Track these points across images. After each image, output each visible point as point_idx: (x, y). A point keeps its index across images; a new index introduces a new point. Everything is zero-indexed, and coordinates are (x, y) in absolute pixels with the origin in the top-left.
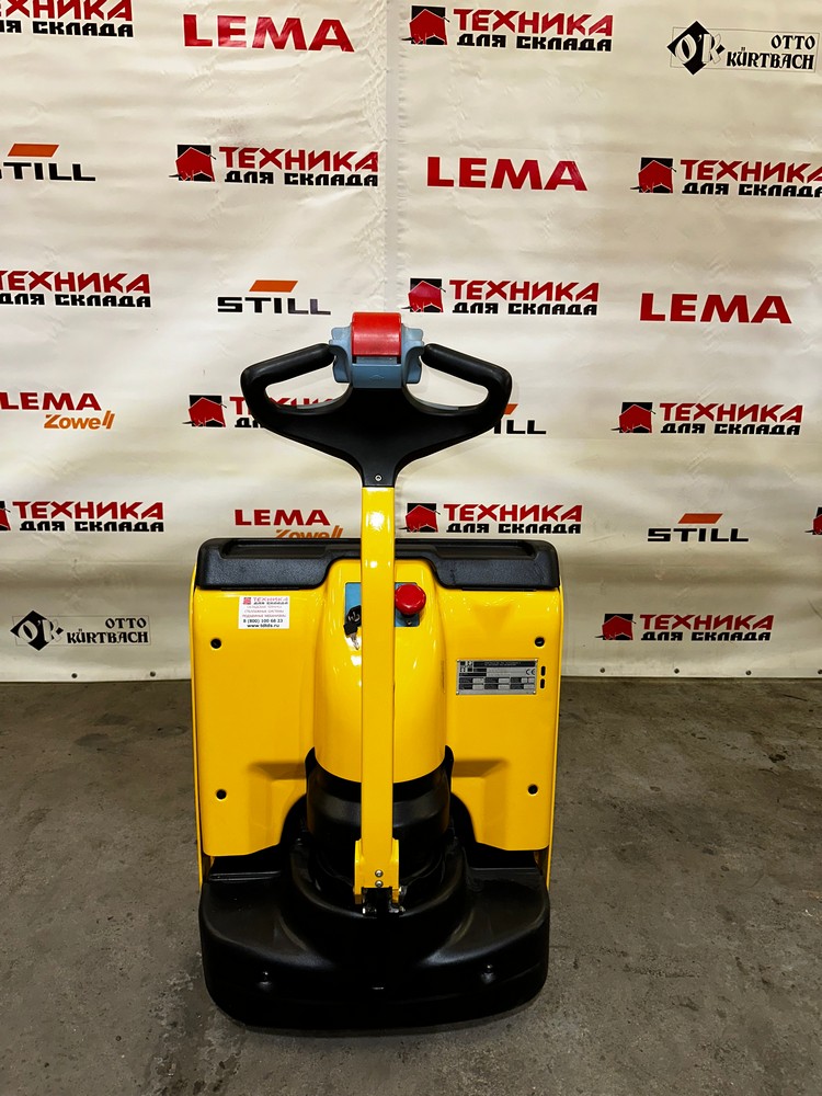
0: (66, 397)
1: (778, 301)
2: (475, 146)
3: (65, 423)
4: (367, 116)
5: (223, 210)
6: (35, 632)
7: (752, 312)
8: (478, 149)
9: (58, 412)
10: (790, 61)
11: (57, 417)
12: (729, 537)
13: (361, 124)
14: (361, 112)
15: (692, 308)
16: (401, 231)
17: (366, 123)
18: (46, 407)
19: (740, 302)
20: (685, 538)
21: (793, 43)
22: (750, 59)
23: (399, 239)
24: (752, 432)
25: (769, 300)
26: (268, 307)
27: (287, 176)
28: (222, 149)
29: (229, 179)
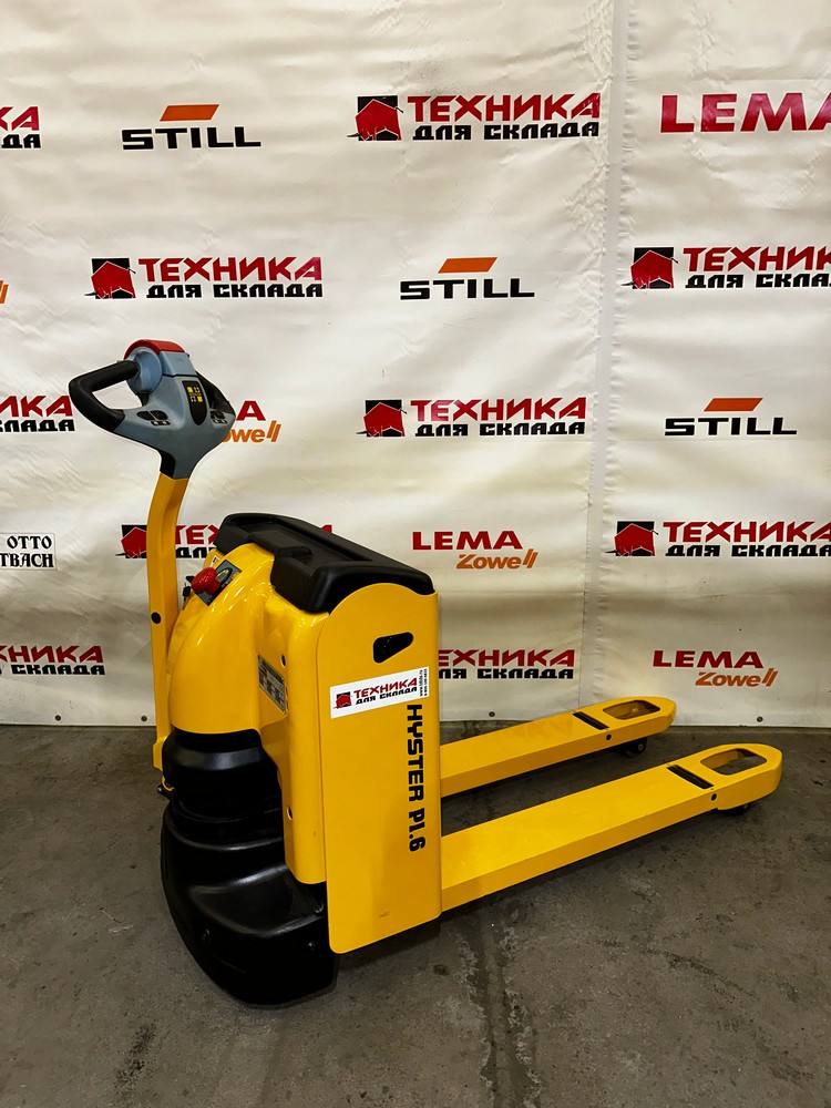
2: (723, 79)
4: (589, 47)
5: (410, 175)
8: (727, 83)
13: (581, 59)
14: (582, 42)
16: (625, 190)
17: (587, 57)
23: (622, 200)
26: (460, 291)
27: (488, 129)
28: (410, 99)
29: (418, 136)
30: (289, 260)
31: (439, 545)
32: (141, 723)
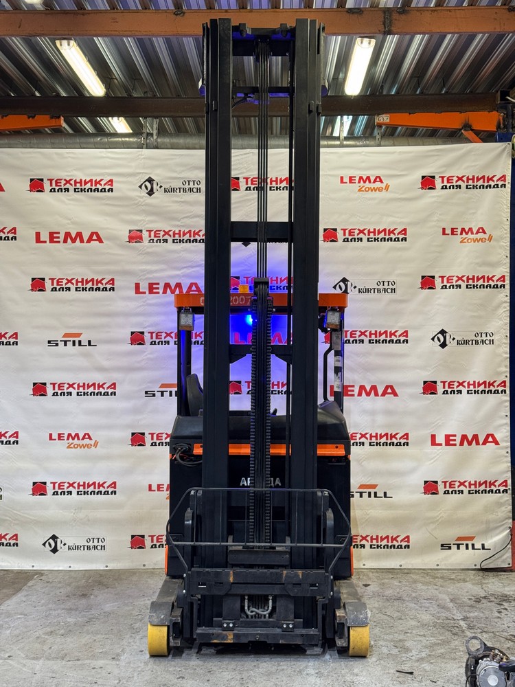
0: (77, 435)
1: (392, 387)
3: (76, 446)
5: (149, 356)
6: (53, 545)
7: (380, 391)
9: (73, 441)
10: (385, 290)
11: (72, 444)
12: (383, 496)
15: (353, 391)
18: (68, 439)
19: (374, 388)
20: (361, 496)
21: (386, 284)
22: (368, 291)
24: (387, 445)
25: (387, 387)
26: (167, 394)
28: (149, 333)
29: (151, 344)
30: (104, 384)
31: (159, 490)
32: (31, 568)
